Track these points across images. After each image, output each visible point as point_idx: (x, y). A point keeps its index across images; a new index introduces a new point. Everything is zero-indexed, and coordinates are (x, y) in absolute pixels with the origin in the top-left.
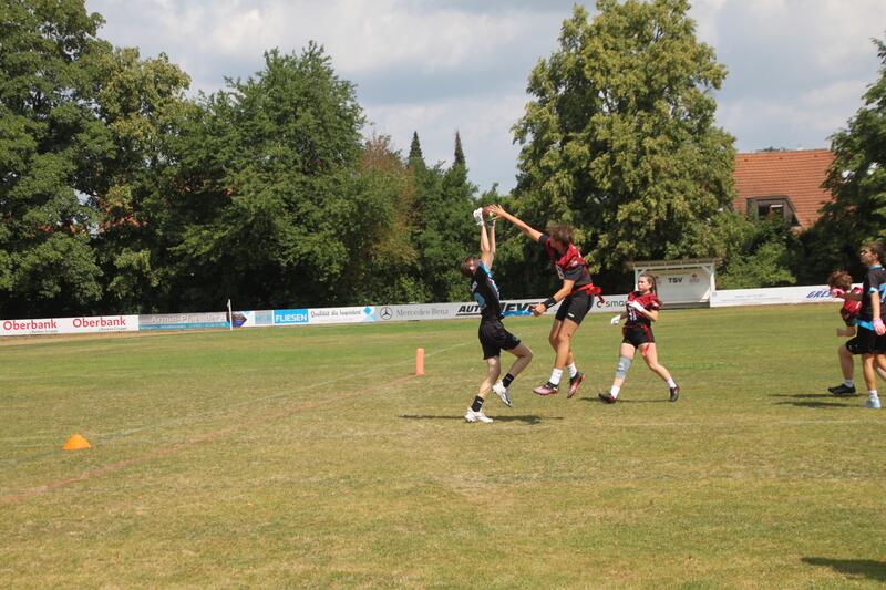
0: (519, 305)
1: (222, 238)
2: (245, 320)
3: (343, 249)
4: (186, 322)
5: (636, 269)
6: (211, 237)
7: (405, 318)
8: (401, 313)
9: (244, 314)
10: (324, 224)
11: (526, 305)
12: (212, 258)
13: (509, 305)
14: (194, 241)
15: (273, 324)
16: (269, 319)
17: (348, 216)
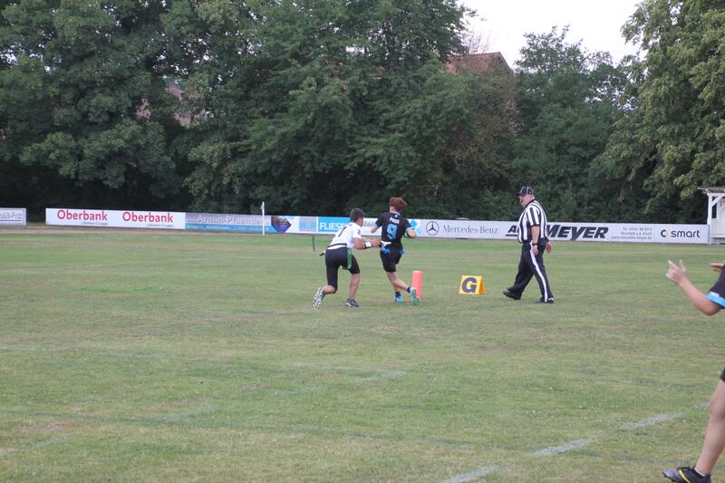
0: (574, 229)
1: (284, 135)
2: (289, 225)
3: (412, 154)
4: (230, 223)
5: (710, 195)
6: (273, 133)
7: (452, 235)
8: (449, 229)
9: (288, 218)
10: (394, 126)
11: (582, 229)
12: (274, 157)
13: (564, 228)
14: (258, 135)
15: (317, 232)
16: (313, 226)
17: (420, 117)
